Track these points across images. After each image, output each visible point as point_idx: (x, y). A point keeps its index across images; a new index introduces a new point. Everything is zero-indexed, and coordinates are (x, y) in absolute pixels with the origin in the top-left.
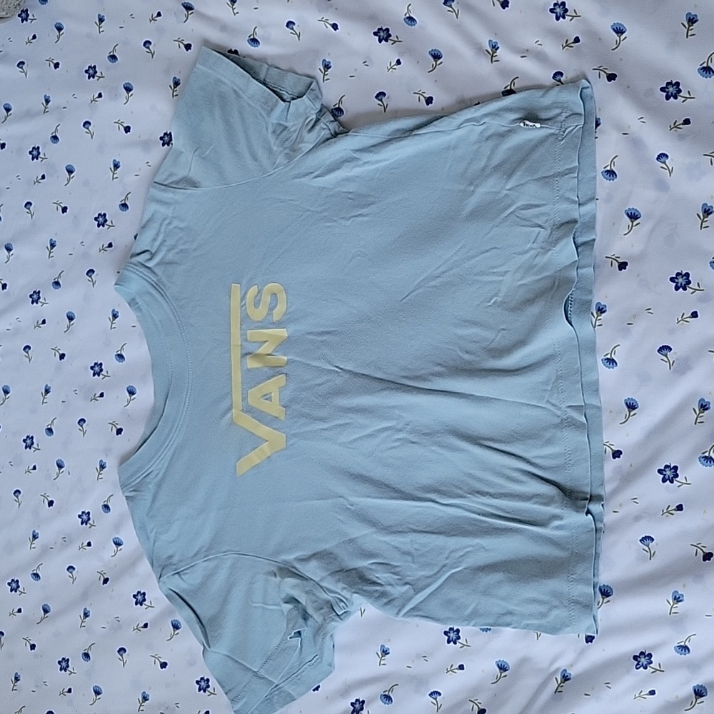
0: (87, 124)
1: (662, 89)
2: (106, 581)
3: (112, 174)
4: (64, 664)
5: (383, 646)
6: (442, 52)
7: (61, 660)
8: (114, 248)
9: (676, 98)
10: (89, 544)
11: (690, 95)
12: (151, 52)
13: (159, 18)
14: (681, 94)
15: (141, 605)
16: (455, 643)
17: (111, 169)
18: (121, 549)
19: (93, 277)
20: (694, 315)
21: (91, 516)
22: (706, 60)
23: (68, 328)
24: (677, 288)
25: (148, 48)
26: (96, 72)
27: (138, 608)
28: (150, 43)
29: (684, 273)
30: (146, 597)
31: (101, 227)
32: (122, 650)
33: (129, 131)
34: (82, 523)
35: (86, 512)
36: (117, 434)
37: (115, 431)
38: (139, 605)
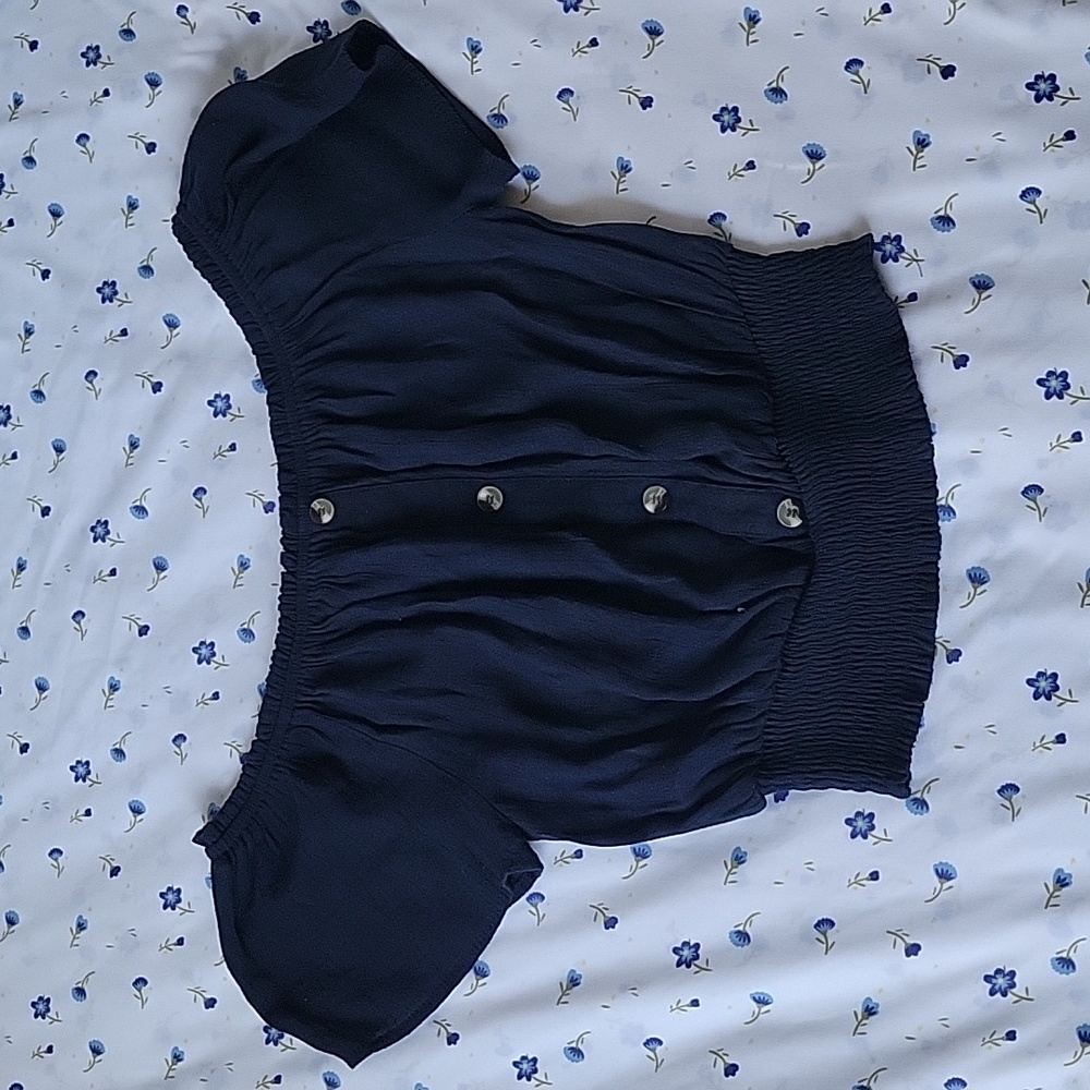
0: (83, 138)
1: (1029, 86)
2: (115, 871)
3: (124, 218)
4: (42, 1008)
6: (662, 24)
7: (36, 1000)
8: (131, 338)
9: (1051, 99)
10: (88, 813)
11: (1072, 94)
12: (190, 24)
14: (1059, 93)
15: (173, 909)
16: (689, 966)
17: (123, 210)
18: (141, 820)
19: (94, 382)
20: (1077, 438)
21: (91, 767)
23: (56, 466)
24: (1048, 396)
25: (184, 17)
26: (99, 56)
27: (168, 913)
28: (187, 9)
29: (1059, 372)
30: (182, 896)
31: (107, 302)
32: (140, 982)
33: (154, 151)
34: (77, 779)
35: (84, 761)
36: (141, 635)
37: (136, 630)
38: (169, 909)
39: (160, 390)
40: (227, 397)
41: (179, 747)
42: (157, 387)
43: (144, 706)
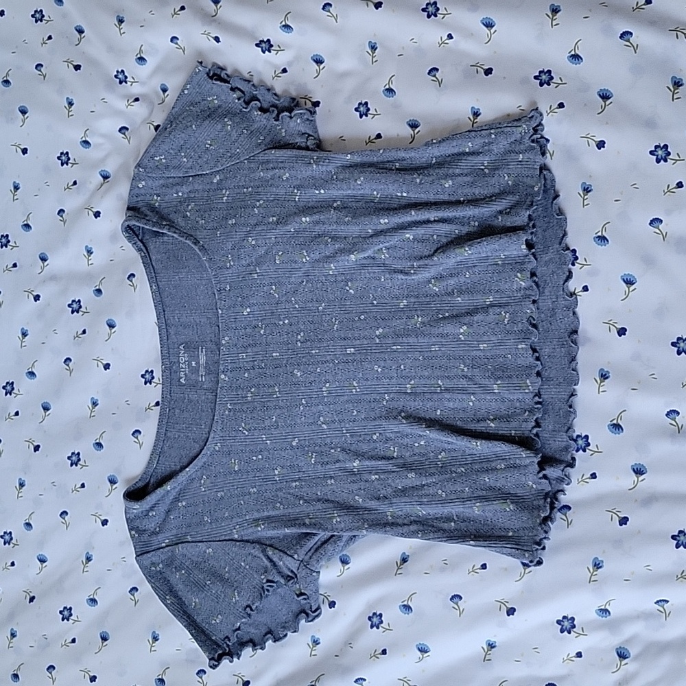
1: (536, 78)
2: (32, 599)
3: (12, 196)
5: (313, 636)
6: (323, 56)
8: (19, 268)
9: (549, 84)
10: (13, 564)
11: (562, 81)
12: (43, 74)
13: (50, 41)
14: (553, 81)
15: (68, 620)
16: (378, 628)
17: (11, 191)
18: (46, 566)
21: (13, 536)
22: (573, 48)
25: (40, 71)
27: (65, 623)
28: (42, 66)
29: (662, 145)
30: (72, 612)
31: (4, 248)
32: (52, 668)
33: (27, 153)
34: (5, 544)
35: (8, 532)
36: (35, 451)
37: (32, 448)
38: (65, 621)
39: (39, 300)
40: (79, 301)
41: (64, 519)
42: (37, 298)
43: (41, 495)
